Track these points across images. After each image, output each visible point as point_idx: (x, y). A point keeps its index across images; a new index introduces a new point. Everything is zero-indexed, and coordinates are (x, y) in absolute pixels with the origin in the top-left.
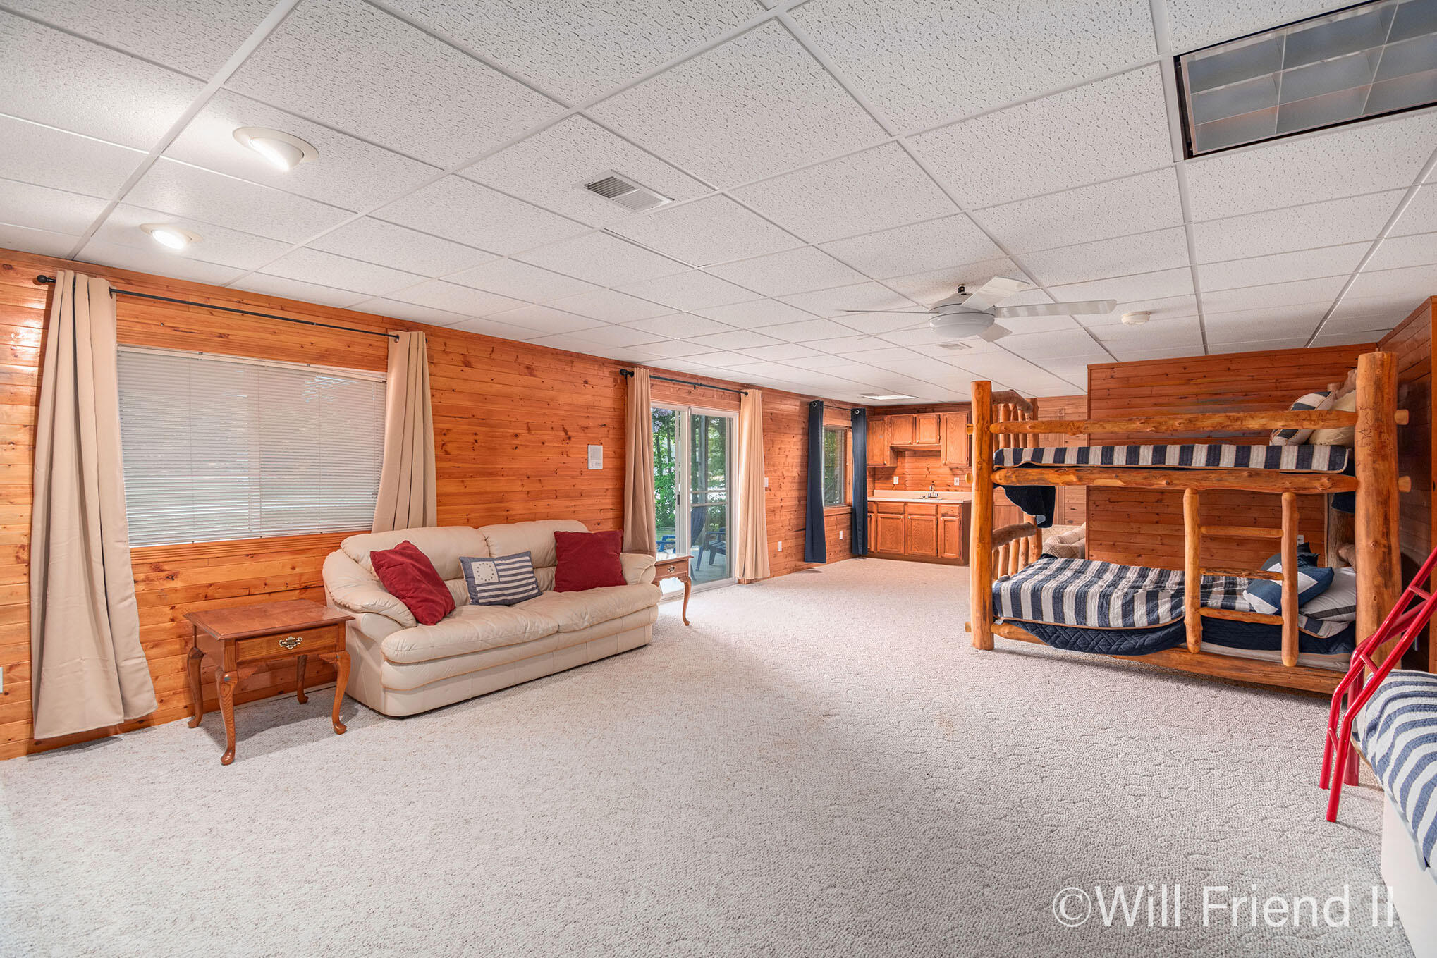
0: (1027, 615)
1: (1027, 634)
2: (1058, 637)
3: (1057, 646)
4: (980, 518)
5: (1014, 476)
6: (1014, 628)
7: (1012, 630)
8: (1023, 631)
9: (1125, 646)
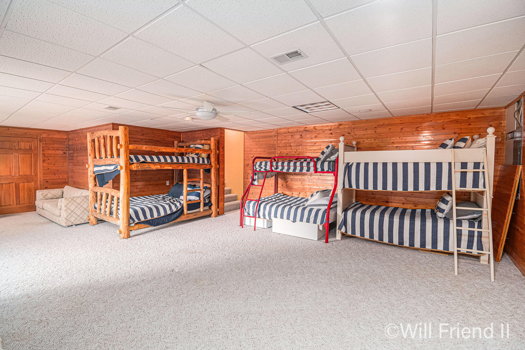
0: (142, 219)
1: (144, 226)
2: (155, 223)
3: (155, 226)
4: (127, 184)
5: (140, 166)
6: (140, 225)
7: (139, 226)
8: (143, 225)
9: (172, 218)
